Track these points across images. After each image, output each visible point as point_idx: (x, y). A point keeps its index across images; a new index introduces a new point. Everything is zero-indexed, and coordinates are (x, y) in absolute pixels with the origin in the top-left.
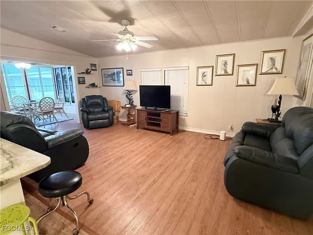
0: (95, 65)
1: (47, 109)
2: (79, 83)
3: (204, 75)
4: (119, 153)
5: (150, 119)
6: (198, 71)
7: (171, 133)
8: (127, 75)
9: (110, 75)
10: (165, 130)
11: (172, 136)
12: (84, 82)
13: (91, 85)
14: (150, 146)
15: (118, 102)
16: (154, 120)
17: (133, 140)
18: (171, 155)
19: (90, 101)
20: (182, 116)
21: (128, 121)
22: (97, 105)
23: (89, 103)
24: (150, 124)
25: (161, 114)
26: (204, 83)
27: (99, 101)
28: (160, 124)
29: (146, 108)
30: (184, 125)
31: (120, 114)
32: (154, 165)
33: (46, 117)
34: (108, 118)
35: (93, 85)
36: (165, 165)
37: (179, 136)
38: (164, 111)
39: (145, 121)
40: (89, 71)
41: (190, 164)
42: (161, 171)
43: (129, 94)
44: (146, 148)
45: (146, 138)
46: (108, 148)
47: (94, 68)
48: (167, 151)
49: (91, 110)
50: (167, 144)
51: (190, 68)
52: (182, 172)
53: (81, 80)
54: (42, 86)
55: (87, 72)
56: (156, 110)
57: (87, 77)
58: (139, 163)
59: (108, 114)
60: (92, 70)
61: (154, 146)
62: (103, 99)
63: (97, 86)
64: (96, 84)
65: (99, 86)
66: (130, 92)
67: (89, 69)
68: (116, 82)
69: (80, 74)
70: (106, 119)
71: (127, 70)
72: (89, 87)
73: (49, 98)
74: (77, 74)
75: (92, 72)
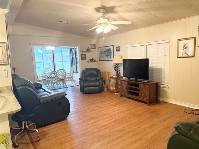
0: (95, 45)
1: (60, 77)
2: (82, 58)
3: (185, 47)
4: (94, 114)
5: (131, 89)
6: (178, 44)
7: (148, 103)
8: (117, 51)
9: (104, 52)
10: (143, 100)
11: (149, 106)
12: (85, 58)
13: (90, 60)
14: (123, 112)
15: (109, 73)
16: (134, 89)
17: (111, 105)
18: (137, 123)
19: (88, 72)
20: (164, 87)
21: (116, 89)
22: (92, 75)
23: (87, 74)
24: (130, 93)
25: (139, 85)
26: (185, 55)
27: (94, 72)
28: (138, 93)
29: (129, 79)
30: (166, 97)
31: (111, 83)
32: (116, 129)
33: (61, 83)
34: (98, 86)
35: (92, 60)
36: (126, 131)
37: (156, 107)
38: (142, 82)
39: (126, 90)
40: (89, 49)
41: (151, 135)
42: (119, 135)
43: (117, 66)
44: (118, 113)
45: (123, 105)
46: (88, 109)
47: (93, 47)
48: (135, 118)
49: (88, 79)
50: (139, 112)
51: (170, 41)
52: (138, 140)
53: (83, 56)
54: (63, 61)
55: (88, 50)
56: (136, 81)
57: (87, 54)
58: (105, 125)
59: (98, 83)
60: (91, 48)
61: (126, 112)
62: (98, 71)
63: (95, 61)
64: (94, 59)
65: (96, 61)
66: (117, 65)
67: (89, 48)
68: (108, 57)
69: (82, 52)
70: (97, 87)
71: (116, 47)
72: (89, 62)
73: (62, 70)
74: (80, 52)
75: (92, 50)
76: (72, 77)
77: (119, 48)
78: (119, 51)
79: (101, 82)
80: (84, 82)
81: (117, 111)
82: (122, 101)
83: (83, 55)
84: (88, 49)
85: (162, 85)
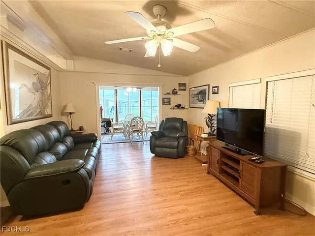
0: (184, 85)
2: (164, 104)
8: (213, 93)
9: (196, 94)
12: (169, 103)
13: (176, 106)
14: (189, 221)
15: (200, 128)
16: (232, 168)
17: (178, 193)
19: (170, 124)
22: (176, 129)
23: (166, 126)
25: (241, 162)
27: (178, 125)
28: (238, 179)
34: (177, 147)
35: (179, 106)
38: (247, 158)
39: (217, 165)
47: (182, 88)
49: (167, 134)
53: (166, 101)
55: (175, 92)
57: (172, 97)
59: (177, 143)
62: (183, 123)
63: (183, 108)
64: (183, 105)
65: (186, 107)
66: (212, 117)
67: (175, 89)
68: (201, 102)
69: (165, 94)
70: (175, 149)
71: (213, 87)
72: (174, 109)
73: (139, 117)
74: (161, 95)
75: (179, 92)
76: (155, 128)
77: (216, 89)
78: (217, 93)
79: (182, 141)
80: (156, 138)
81: (179, 212)
82: (203, 187)
83: (165, 99)
84: (173, 91)
85: (297, 170)
